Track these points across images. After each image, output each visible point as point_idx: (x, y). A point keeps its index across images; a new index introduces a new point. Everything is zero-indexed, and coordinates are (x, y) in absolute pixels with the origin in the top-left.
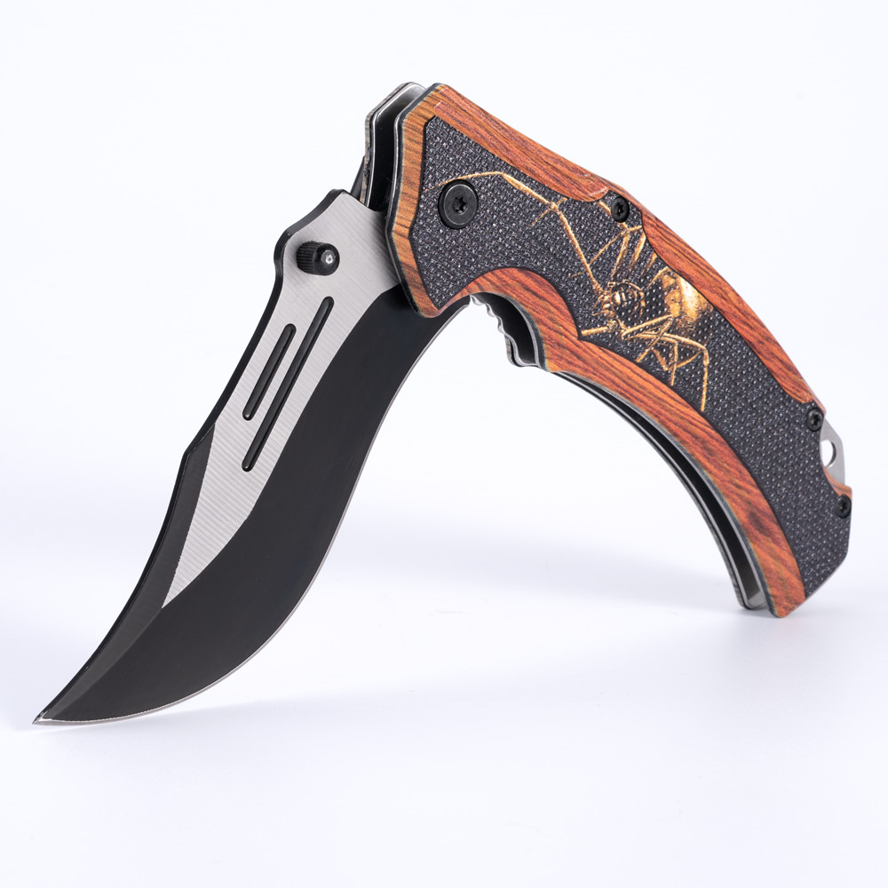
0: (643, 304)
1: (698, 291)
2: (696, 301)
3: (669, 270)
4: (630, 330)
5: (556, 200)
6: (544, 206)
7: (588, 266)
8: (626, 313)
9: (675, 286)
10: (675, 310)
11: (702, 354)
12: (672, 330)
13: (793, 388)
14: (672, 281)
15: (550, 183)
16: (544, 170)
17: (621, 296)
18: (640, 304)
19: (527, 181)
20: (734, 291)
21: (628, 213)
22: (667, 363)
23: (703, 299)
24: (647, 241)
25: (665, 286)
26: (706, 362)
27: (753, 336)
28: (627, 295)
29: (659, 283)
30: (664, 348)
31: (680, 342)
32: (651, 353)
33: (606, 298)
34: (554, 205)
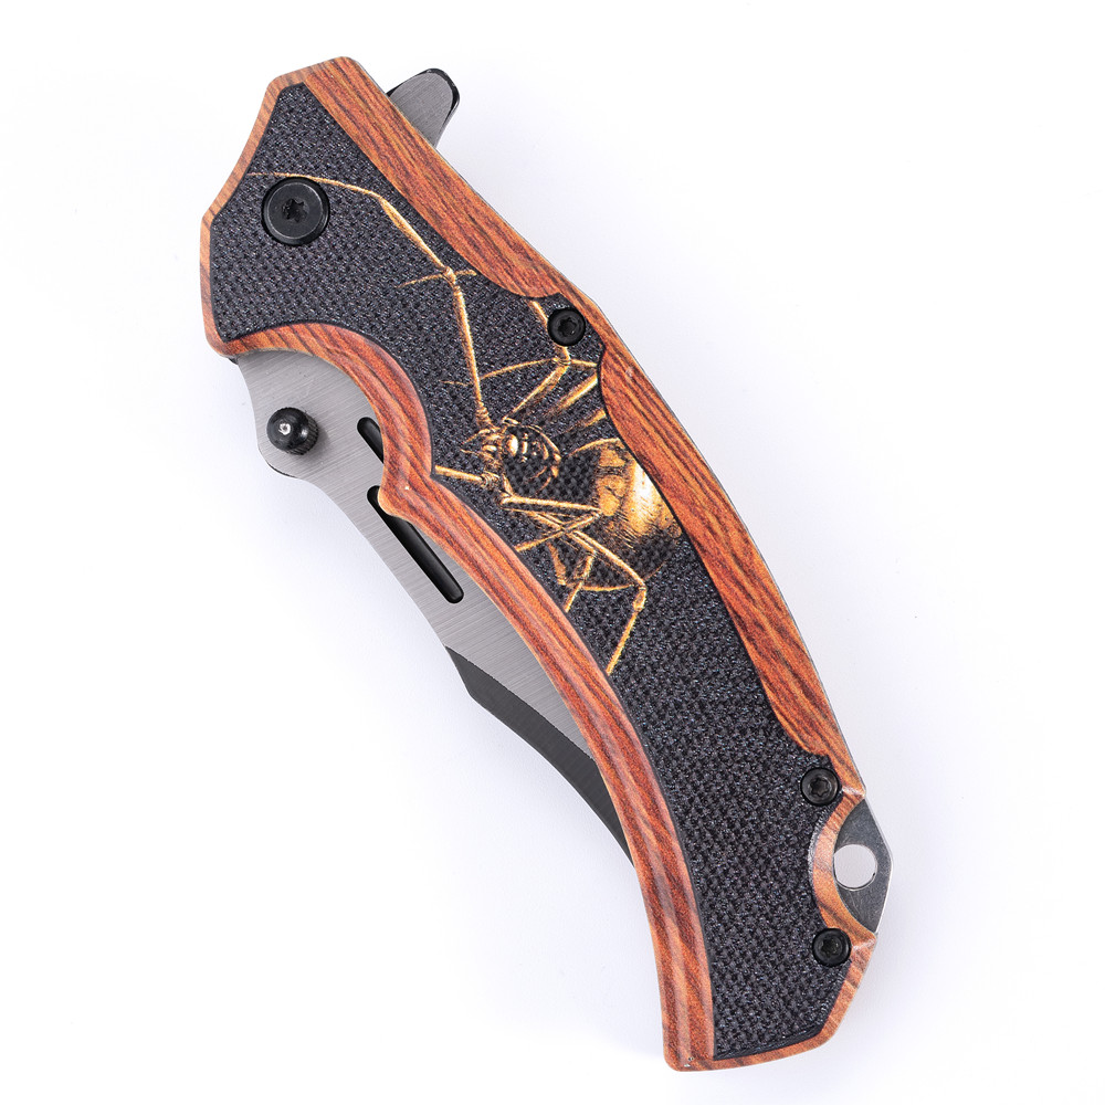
0: (555, 472)
1: (663, 497)
2: (653, 509)
3: (620, 445)
4: (516, 499)
5: (457, 270)
6: (432, 268)
7: (478, 379)
8: (521, 472)
9: (620, 472)
10: (608, 506)
11: (636, 590)
12: (595, 530)
13: (798, 722)
14: (618, 462)
15: (461, 247)
16: (458, 223)
17: (521, 446)
18: (549, 470)
19: (416, 220)
20: (742, 531)
21: (580, 338)
22: (569, 574)
23: (666, 511)
24: (598, 387)
25: (603, 464)
26: (639, 604)
27: (748, 610)
28: (531, 447)
30: (572, 555)
31: (601, 554)
32: (541, 548)
33: (494, 437)
34: (450, 272)
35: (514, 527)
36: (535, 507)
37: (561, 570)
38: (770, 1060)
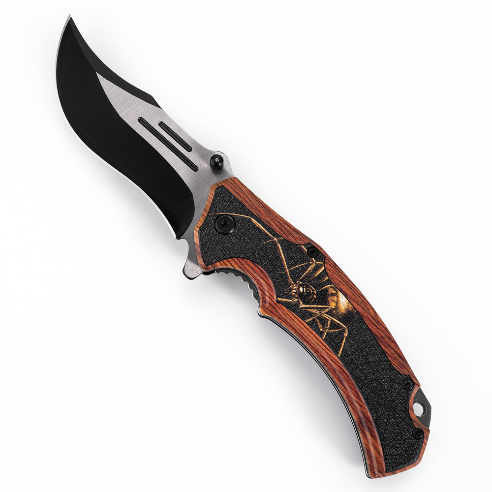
0: (315, 296)
1: (349, 301)
2: (346, 305)
3: (334, 286)
4: (304, 306)
5: (277, 238)
6: (270, 238)
7: (288, 271)
8: (304, 298)
10: (333, 305)
11: (344, 330)
12: (329, 313)
13: (399, 365)
14: (334, 292)
15: (278, 231)
16: (275, 224)
17: (303, 290)
18: (313, 296)
19: (263, 224)
20: (373, 309)
21: (317, 255)
22: (323, 327)
23: (350, 305)
24: (325, 270)
25: (330, 293)
26: (346, 335)
27: (379, 333)
28: (306, 290)
29: (326, 290)
30: (324, 321)
31: (332, 320)
32: (314, 320)
33: (295, 288)
34: (275, 239)
35: (304, 315)
36: (309, 308)
37: (320, 326)
38: (403, 471)
